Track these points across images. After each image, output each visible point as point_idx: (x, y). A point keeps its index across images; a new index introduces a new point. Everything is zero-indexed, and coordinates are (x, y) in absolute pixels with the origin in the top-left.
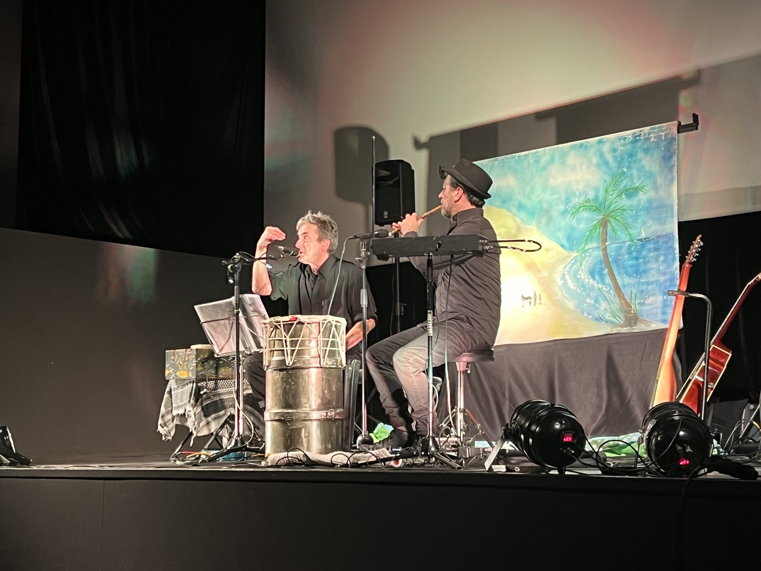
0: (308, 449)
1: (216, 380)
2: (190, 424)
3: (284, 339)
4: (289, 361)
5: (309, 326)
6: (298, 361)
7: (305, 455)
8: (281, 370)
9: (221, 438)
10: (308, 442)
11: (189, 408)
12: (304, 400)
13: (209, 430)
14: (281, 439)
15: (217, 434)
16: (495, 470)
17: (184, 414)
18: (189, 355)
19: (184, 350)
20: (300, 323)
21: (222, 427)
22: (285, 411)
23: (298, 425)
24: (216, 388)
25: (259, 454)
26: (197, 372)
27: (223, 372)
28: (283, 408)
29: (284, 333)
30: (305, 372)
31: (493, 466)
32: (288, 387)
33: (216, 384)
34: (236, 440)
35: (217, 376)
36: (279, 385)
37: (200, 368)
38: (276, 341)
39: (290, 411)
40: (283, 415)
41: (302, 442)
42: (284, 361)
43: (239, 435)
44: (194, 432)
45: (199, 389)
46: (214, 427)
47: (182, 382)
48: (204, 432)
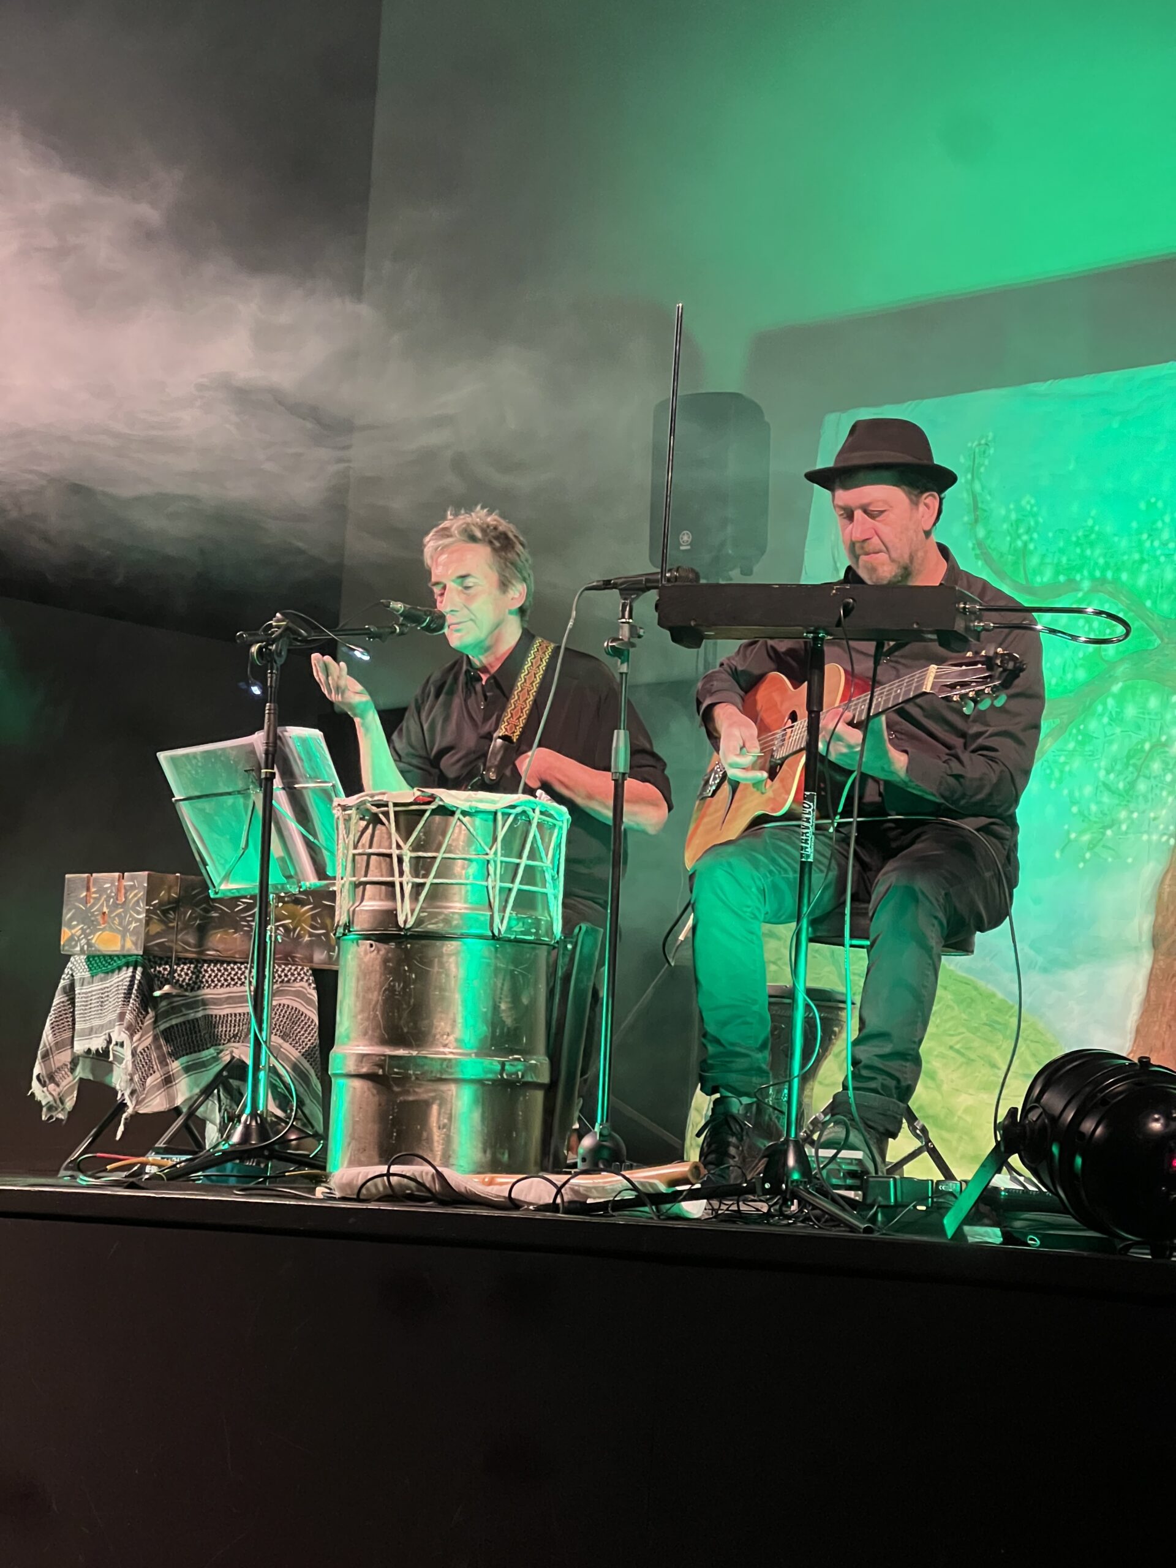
0: (446, 1160)
1: (198, 962)
2: (119, 1079)
3: (395, 852)
4: (406, 914)
5: (466, 819)
6: (432, 916)
7: (440, 1175)
8: (382, 939)
9: (202, 1124)
10: (448, 1140)
11: (119, 1034)
12: (441, 1025)
13: (171, 1098)
14: (374, 1127)
15: (191, 1114)
16: (971, 1240)
17: (106, 1052)
18: (128, 889)
19: (117, 874)
20: (446, 812)
21: (207, 1092)
22: (389, 1051)
23: (422, 1093)
24: (196, 984)
25: (307, 1171)
26: (148, 937)
27: (219, 941)
28: (384, 1042)
29: (395, 836)
30: (450, 946)
31: (967, 1229)
32: (398, 986)
33: (197, 972)
34: (247, 1127)
35: (202, 952)
36: (376, 977)
37: (156, 928)
38: (373, 857)
39: (401, 1052)
40: (383, 1062)
41: (430, 1140)
42: (392, 914)
43: (254, 1115)
44: (127, 1101)
45: (149, 983)
46: (184, 1091)
47: (102, 964)
48: (156, 1104)
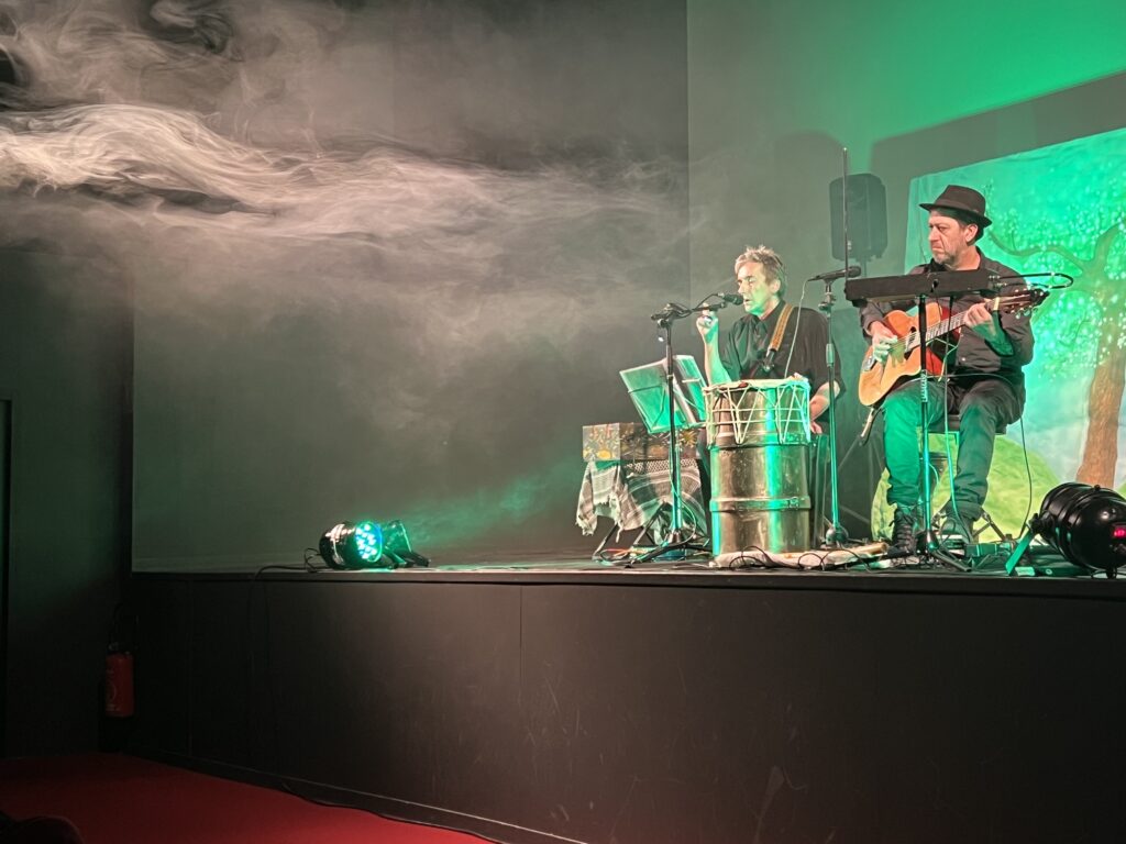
0: (767, 547)
1: (645, 461)
2: (615, 514)
3: (732, 410)
4: (739, 438)
5: (763, 393)
6: (751, 437)
7: (766, 555)
8: (729, 449)
9: (652, 532)
10: (767, 538)
11: (613, 496)
12: (759, 486)
13: (639, 522)
14: (733, 534)
15: (648, 529)
16: (1019, 574)
17: (608, 503)
18: (611, 431)
19: (605, 425)
20: (753, 390)
21: (654, 518)
22: (736, 499)
23: (754, 517)
24: (645, 471)
25: (703, 552)
26: (622, 452)
27: (653, 451)
28: (734, 496)
29: (732, 403)
30: (760, 450)
31: (1017, 569)
32: (739, 470)
33: (645, 466)
34: (675, 536)
35: (646, 457)
36: (728, 467)
37: (625, 448)
38: (722, 414)
39: (742, 499)
40: (734, 504)
41: (759, 538)
42: (733, 438)
43: (677, 529)
44: (619, 525)
45: (624, 472)
46: (643, 519)
47: (602, 465)
48: (632, 526)
